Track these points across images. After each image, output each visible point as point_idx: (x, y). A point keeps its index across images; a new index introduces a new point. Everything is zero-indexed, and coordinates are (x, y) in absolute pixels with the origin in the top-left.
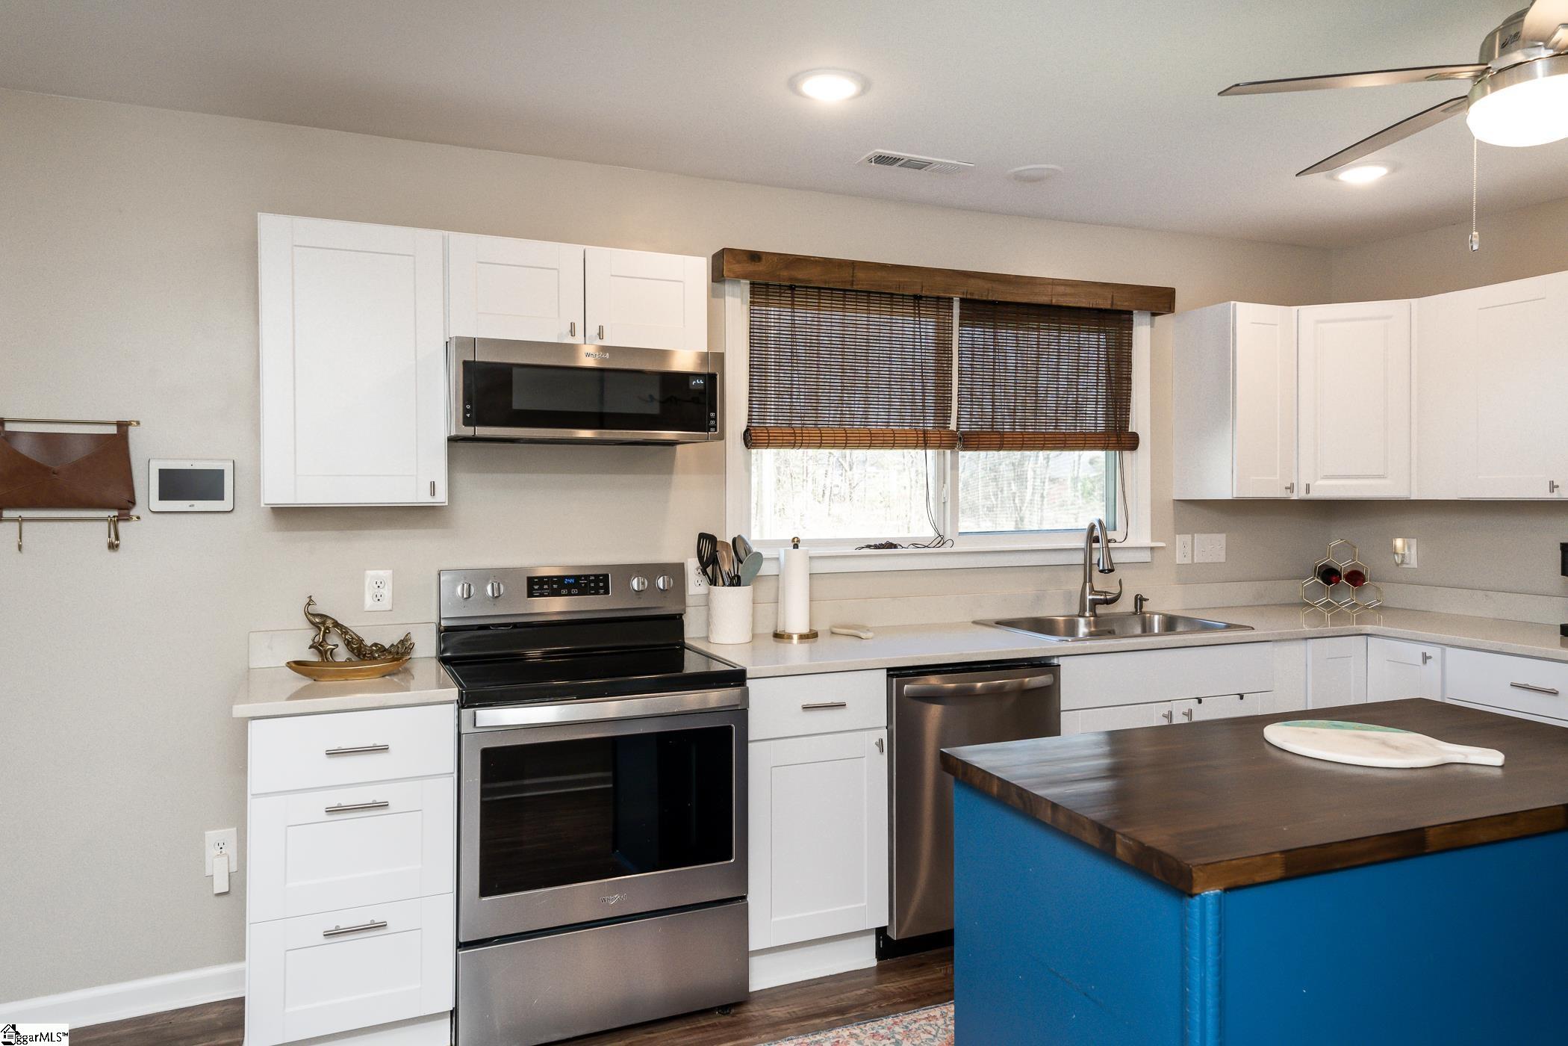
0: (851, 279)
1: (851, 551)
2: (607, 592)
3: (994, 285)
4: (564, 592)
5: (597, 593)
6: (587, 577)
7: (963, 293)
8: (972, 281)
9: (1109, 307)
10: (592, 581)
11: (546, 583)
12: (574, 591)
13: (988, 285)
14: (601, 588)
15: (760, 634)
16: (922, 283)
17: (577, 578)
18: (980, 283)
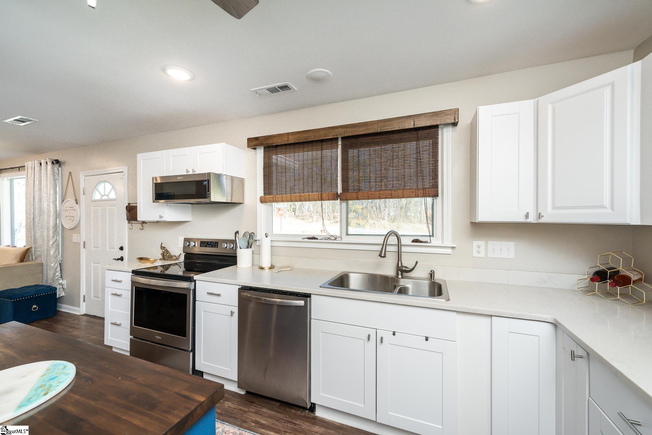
0: (287, 139)
1: (300, 239)
2: (217, 247)
3: (347, 130)
4: (208, 246)
5: (215, 247)
6: (213, 242)
7: (333, 136)
8: (336, 130)
9: (412, 127)
10: (214, 244)
11: (204, 243)
12: (210, 246)
13: (343, 130)
14: (216, 246)
15: (255, 265)
16: (315, 135)
17: (211, 242)
18: (341, 130)
